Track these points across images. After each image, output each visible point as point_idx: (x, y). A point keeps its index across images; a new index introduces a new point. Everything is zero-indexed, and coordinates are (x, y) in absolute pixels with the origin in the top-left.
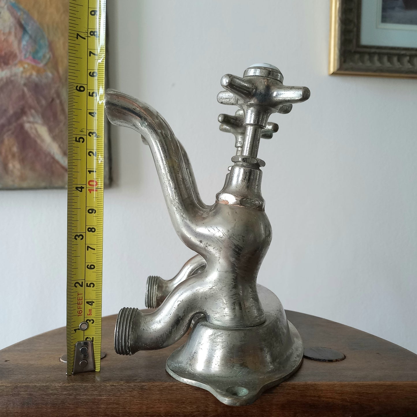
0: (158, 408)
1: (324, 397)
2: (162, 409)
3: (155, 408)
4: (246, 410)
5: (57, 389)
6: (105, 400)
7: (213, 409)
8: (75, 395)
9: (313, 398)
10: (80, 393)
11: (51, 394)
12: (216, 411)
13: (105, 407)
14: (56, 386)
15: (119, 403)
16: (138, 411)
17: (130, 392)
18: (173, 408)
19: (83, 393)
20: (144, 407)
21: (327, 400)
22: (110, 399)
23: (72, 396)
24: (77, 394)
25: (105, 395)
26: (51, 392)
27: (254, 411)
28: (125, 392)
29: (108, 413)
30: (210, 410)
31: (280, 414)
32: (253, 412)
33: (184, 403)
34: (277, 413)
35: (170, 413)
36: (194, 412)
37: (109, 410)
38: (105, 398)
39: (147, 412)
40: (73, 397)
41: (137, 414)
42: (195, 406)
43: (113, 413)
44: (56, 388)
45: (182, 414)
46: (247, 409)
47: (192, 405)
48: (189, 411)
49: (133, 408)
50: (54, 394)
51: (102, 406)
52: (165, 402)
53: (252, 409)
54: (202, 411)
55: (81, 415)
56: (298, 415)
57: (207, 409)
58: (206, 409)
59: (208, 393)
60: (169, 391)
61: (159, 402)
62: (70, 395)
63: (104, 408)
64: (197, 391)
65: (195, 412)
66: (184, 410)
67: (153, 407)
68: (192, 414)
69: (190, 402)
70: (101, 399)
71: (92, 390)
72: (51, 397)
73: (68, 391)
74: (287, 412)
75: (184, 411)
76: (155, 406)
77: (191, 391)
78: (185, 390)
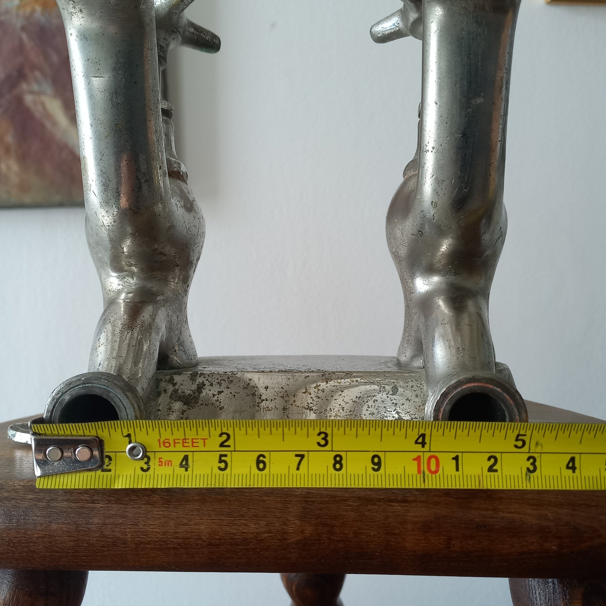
0: (196, 524)
1: (505, 510)
2: (203, 527)
3: (191, 525)
4: (358, 531)
5: (16, 491)
6: (101, 511)
7: (297, 528)
8: (48, 500)
9: (483, 513)
10: (57, 498)
11: (6, 498)
12: (302, 532)
13: (101, 522)
14: (15, 485)
15: (126, 516)
16: (161, 529)
17: (147, 496)
18: (224, 525)
19: (61, 498)
20: (172, 523)
21: (511, 515)
22: (109, 509)
23: (43, 502)
24: (52, 499)
25: (102, 500)
26: (6, 494)
27: (372, 534)
28: (138, 496)
29: (106, 533)
30: (290, 530)
31: (421, 540)
32: (370, 536)
33: (243, 516)
34: (416, 537)
35: (218, 535)
36: (262, 533)
37: (109, 527)
38: (102, 507)
39: (176, 533)
40: (44, 504)
41: (159, 536)
42: (263, 523)
43: (115, 533)
44: (16, 488)
45: (239, 537)
46: (359, 529)
47: (258, 520)
48: (252, 531)
49: (152, 525)
50: (11, 499)
51: (96, 520)
52: (209, 514)
53: (369, 529)
54: (277, 532)
55: (58, 536)
56: (454, 542)
57: (285, 527)
58: (283, 529)
59: (287, 500)
60: (218, 497)
61: (198, 515)
62: (39, 500)
63: (98, 524)
64: (267, 496)
65: (264, 533)
66: (243, 529)
67: (187, 523)
68: (257, 538)
69: (256, 516)
70: (94, 508)
71: (79, 493)
72: (4, 503)
73: (37, 493)
74: (434, 536)
75: (243, 531)
76: (190, 521)
77: (257, 495)
78: (247, 495)
